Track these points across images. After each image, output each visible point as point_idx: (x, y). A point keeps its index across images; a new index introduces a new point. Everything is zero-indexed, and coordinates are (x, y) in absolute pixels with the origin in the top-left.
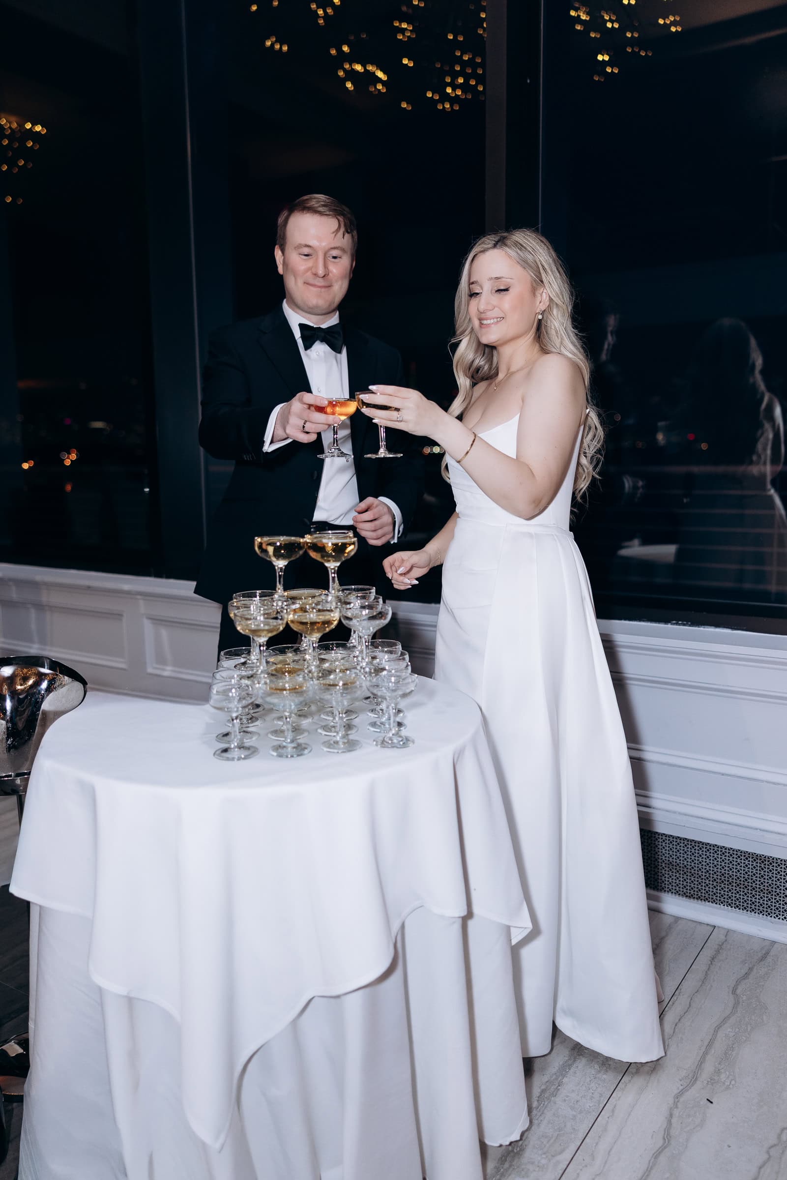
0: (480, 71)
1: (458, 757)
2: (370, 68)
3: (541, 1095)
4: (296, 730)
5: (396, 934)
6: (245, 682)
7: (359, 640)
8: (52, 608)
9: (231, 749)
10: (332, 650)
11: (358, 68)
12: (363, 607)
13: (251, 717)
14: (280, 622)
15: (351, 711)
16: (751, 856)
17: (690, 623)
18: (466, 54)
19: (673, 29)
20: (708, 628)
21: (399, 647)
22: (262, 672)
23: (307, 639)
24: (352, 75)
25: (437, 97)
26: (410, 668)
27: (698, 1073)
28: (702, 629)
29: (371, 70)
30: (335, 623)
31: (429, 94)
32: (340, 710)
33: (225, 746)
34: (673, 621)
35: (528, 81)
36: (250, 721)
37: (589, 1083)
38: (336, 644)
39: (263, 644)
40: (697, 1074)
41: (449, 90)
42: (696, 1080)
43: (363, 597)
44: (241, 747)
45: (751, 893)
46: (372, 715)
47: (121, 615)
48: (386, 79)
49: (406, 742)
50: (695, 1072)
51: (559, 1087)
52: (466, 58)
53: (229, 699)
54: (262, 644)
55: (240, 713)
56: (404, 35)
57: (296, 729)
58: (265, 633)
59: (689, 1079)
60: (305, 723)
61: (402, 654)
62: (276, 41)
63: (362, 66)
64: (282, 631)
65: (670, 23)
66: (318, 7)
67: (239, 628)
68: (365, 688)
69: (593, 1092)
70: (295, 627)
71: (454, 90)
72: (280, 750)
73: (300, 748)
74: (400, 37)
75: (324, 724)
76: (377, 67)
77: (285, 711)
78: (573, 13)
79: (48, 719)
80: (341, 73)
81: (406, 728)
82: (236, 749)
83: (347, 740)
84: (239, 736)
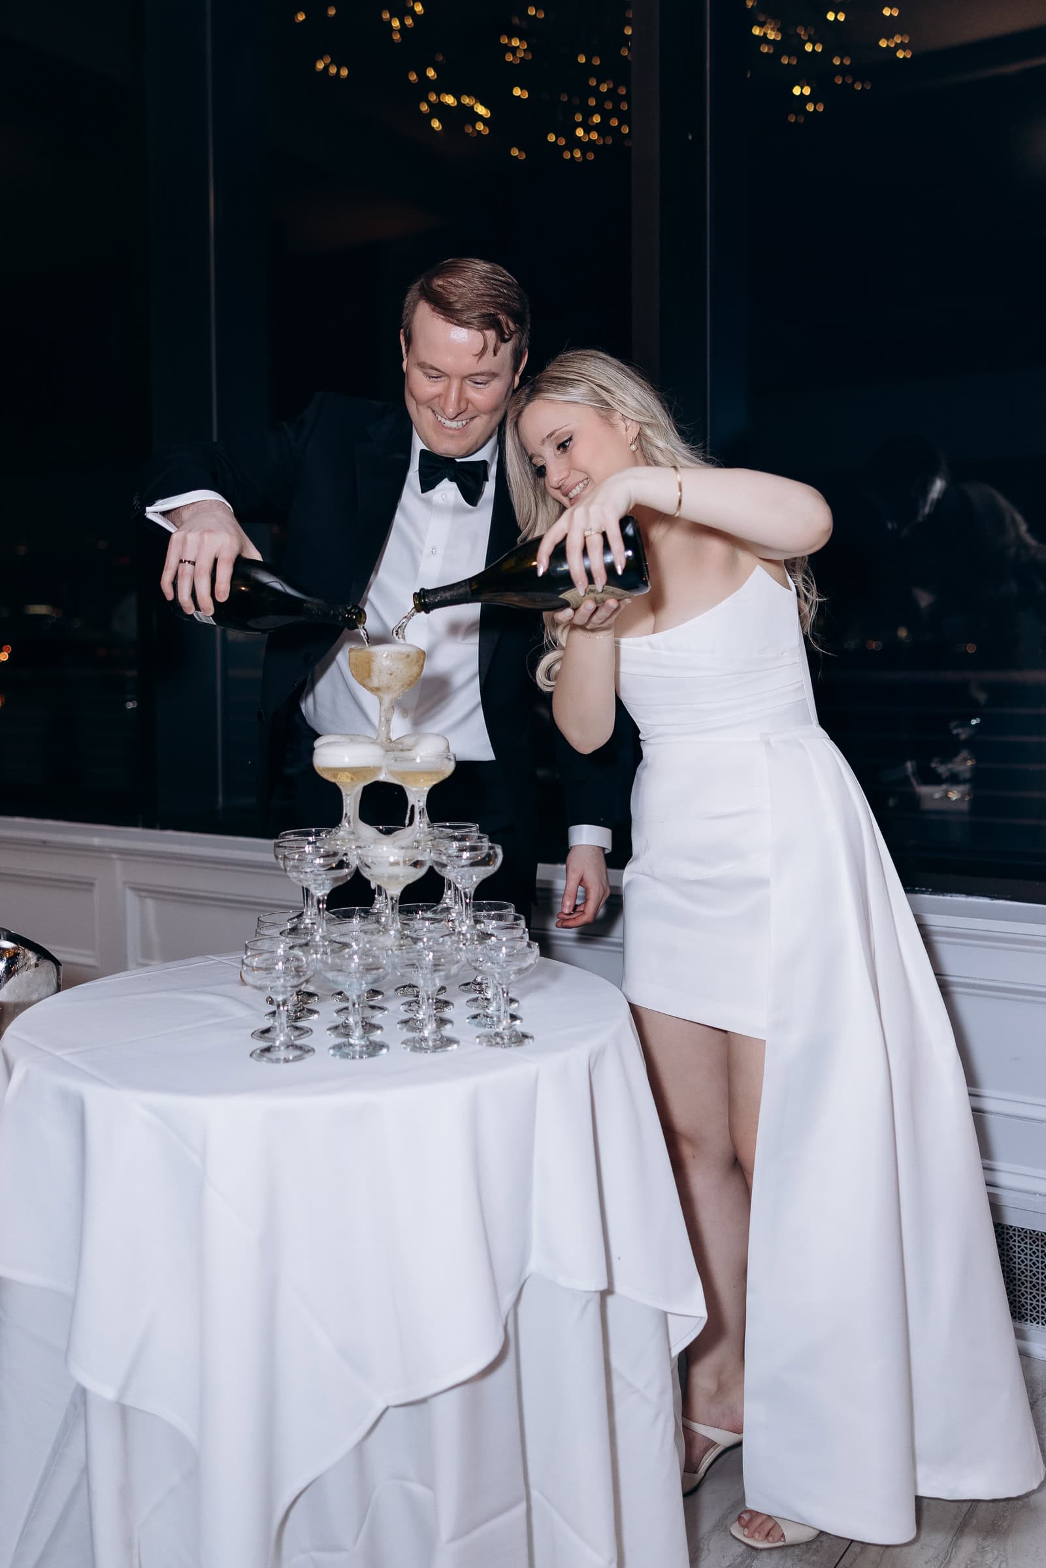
0: (624, 107)
1: (596, 1060)
2: (467, 100)
4: (368, 1025)
5: (506, 1313)
6: (297, 952)
9: (275, 1048)
10: (418, 915)
11: (450, 100)
12: (462, 850)
14: (347, 868)
16: (1029, 1236)
17: (930, 890)
18: (604, 82)
19: (900, 55)
20: (956, 897)
22: (322, 938)
23: (382, 896)
24: (440, 110)
25: (562, 142)
26: (527, 936)
27: (951, 1553)
28: (948, 898)
29: (468, 104)
30: (426, 868)
31: (552, 138)
32: (429, 993)
35: (690, 137)
39: (324, 899)
40: (951, 1555)
41: (580, 132)
42: (949, 1561)
43: (463, 837)
45: (1031, 1293)
47: (92, 884)
48: (489, 115)
49: (521, 1038)
50: (947, 1551)
52: (604, 88)
54: (321, 898)
56: (514, 54)
58: (325, 884)
59: (939, 1560)
61: (516, 919)
62: (331, 63)
63: (454, 96)
65: (895, 46)
66: (392, 16)
70: (367, 874)
71: (587, 132)
72: (343, 1049)
73: (372, 1046)
74: (509, 58)
76: (476, 98)
78: (756, 31)
80: (424, 108)
81: (521, 1022)
82: (282, 1048)
83: (440, 1036)
84: (286, 1030)
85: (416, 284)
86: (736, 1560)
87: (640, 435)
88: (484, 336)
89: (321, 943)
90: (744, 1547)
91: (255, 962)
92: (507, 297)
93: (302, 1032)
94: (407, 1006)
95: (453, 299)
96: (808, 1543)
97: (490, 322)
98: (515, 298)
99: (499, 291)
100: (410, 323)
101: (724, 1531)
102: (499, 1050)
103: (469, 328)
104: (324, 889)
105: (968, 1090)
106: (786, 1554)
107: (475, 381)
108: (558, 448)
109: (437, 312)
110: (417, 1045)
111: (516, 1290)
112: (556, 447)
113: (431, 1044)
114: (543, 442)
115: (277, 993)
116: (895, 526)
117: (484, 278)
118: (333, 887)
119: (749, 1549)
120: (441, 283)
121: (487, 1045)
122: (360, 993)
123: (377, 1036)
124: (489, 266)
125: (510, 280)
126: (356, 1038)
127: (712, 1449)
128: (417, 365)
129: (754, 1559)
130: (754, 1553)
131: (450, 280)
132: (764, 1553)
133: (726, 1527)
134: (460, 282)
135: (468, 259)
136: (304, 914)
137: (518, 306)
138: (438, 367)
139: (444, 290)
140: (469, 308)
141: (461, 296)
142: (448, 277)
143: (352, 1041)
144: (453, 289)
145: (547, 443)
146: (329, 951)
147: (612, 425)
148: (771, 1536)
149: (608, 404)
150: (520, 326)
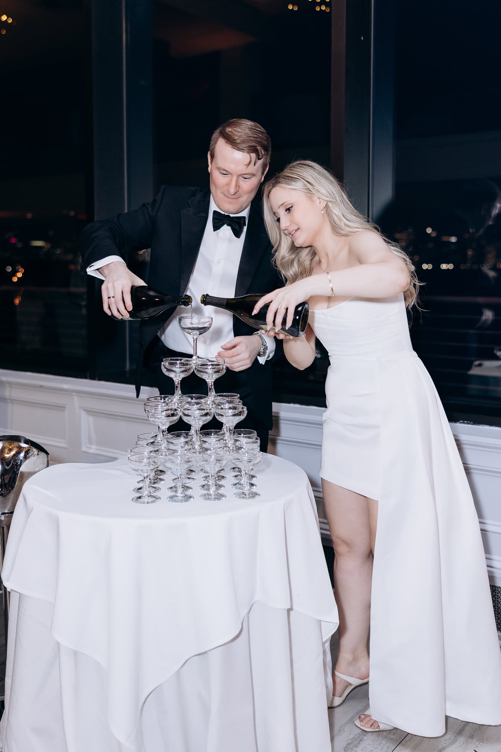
1: (288, 506)
3: (347, 746)
4: (185, 486)
5: (243, 618)
6: (153, 454)
8: (13, 401)
12: (230, 408)
13: (156, 478)
14: (176, 417)
22: (164, 448)
30: (212, 417)
32: (213, 474)
33: (139, 495)
34: (460, 421)
36: (156, 480)
37: (381, 740)
42: (456, 739)
43: (231, 401)
44: (149, 496)
47: (64, 407)
49: (254, 495)
51: (360, 742)
54: (165, 429)
58: (166, 423)
69: (383, 745)
70: (185, 419)
72: (174, 498)
73: (186, 497)
77: (178, 473)
79: (25, 477)
81: (256, 487)
82: (146, 497)
83: (217, 493)
84: (148, 489)
85: (218, 130)
86: (356, 736)
87: (327, 207)
88: (250, 156)
89: (164, 450)
90: (360, 730)
91: (134, 458)
92: (261, 138)
93: (156, 489)
94: (205, 478)
95: (236, 138)
96: (390, 730)
97: (253, 150)
98: (265, 139)
99: (258, 135)
100: (214, 148)
101: (352, 723)
102: (244, 500)
103: (243, 152)
104: (165, 426)
105: (479, 520)
106: (380, 734)
107: (244, 177)
108: (286, 211)
109: (229, 144)
110: (207, 497)
111: (250, 607)
112: (285, 210)
113: (213, 496)
114: (279, 207)
115: (144, 473)
116: (474, 230)
117: (251, 129)
118: (170, 425)
119: (363, 731)
120: (230, 130)
121: (239, 498)
122: (181, 473)
123: (189, 492)
124: (253, 123)
125: (262, 130)
126: (179, 493)
127: (350, 686)
128: (216, 169)
129: (365, 736)
130: (365, 733)
131: (235, 129)
132: (370, 734)
133: (354, 721)
134: (239, 130)
135: (244, 120)
136: (158, 436)
137: (266, 143)
138: (227, 170)
139: (232, 133)
140: (243, 142)
141: (240, 136)
142: (233, 128)
143: (177, 495)
144: (236, 133)
145: (281, 208)
146: (167, 454)
147: (312, 201)
148: (373, 726)
149: (311, 191)
150: (267, 153)
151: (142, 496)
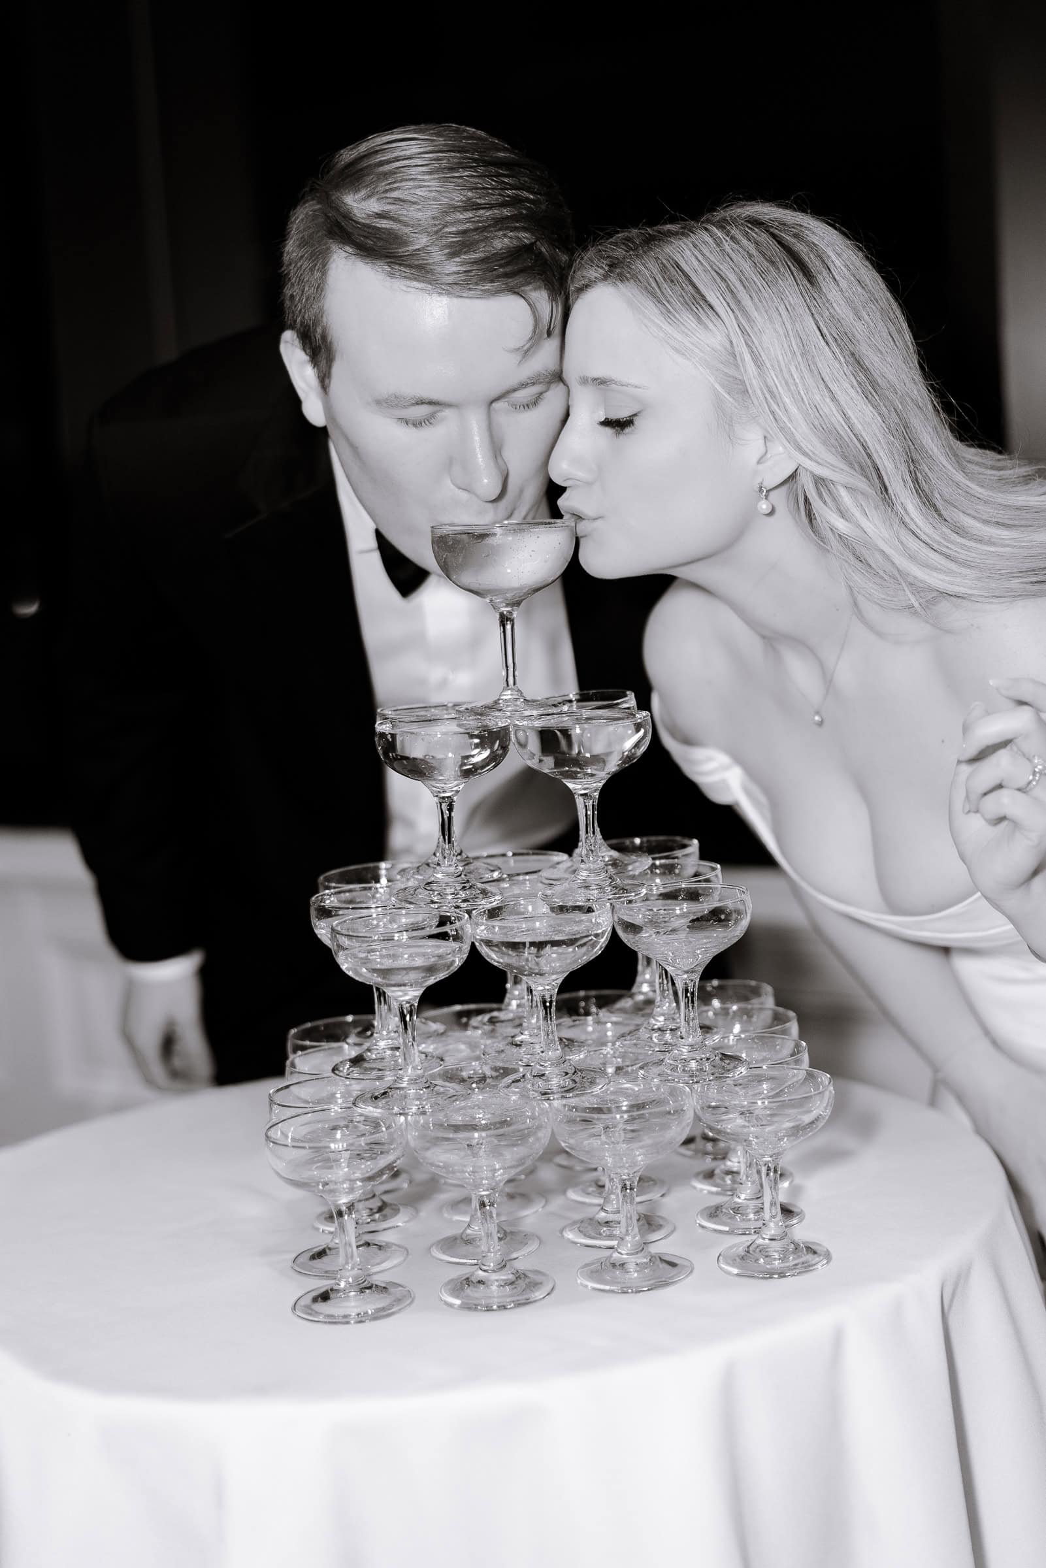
4: (509, 1236)
6: (368, 1110)
7: (661, 983)
9: (337, 1291)
10: (587, 1013)
12: (671, 896)
13: (379, 1204)
14: (453, 945)
15: (650, 1179)
21: (768, 1001)
22: (413, 1081)
23: (523, 987)
26: (806, 1057)
30: (603, 941)
33: (323, 1285)
36: (377, 1216)
38: (597, 997)
43: (669, 870)
44: (366, 1288)
46: (704, 1187)
49: (806, 1256)
53: (327, 1160)
54: (407, 1004)
55: (358, 1194)
57: (505, 1233)
58: (413, 976)
60: (531, 1216)
61: (778, 1019)
64: (462, 968)
67: (344, 967)
68: (690, 1115)
70: (494, 957)
72: (469, 1291)
73: (522, 1284)
75: (577, 1216)
77: (477, 1186)
81: (803, 1220)
82: (351, 1293)
83: (650, 1257)
84: (357, 1253)
89: (412, 1092)
113: (632, 1272)
123: (528, 1258)
126: (489, 1268)
143: (483, 1275)
151: (336, 1287)
